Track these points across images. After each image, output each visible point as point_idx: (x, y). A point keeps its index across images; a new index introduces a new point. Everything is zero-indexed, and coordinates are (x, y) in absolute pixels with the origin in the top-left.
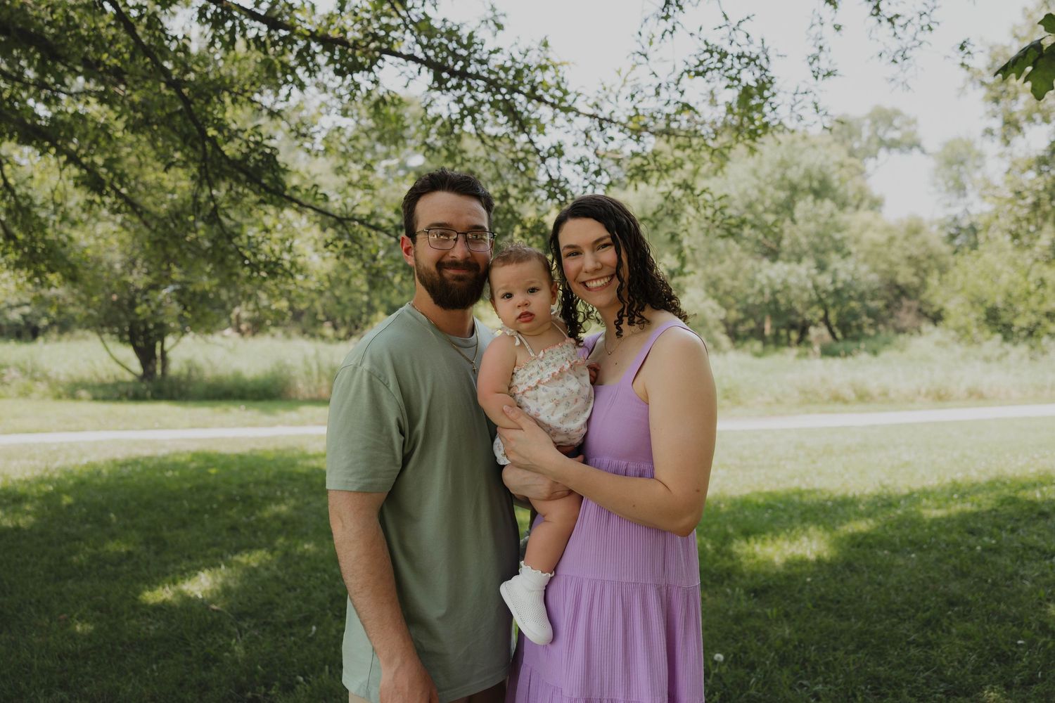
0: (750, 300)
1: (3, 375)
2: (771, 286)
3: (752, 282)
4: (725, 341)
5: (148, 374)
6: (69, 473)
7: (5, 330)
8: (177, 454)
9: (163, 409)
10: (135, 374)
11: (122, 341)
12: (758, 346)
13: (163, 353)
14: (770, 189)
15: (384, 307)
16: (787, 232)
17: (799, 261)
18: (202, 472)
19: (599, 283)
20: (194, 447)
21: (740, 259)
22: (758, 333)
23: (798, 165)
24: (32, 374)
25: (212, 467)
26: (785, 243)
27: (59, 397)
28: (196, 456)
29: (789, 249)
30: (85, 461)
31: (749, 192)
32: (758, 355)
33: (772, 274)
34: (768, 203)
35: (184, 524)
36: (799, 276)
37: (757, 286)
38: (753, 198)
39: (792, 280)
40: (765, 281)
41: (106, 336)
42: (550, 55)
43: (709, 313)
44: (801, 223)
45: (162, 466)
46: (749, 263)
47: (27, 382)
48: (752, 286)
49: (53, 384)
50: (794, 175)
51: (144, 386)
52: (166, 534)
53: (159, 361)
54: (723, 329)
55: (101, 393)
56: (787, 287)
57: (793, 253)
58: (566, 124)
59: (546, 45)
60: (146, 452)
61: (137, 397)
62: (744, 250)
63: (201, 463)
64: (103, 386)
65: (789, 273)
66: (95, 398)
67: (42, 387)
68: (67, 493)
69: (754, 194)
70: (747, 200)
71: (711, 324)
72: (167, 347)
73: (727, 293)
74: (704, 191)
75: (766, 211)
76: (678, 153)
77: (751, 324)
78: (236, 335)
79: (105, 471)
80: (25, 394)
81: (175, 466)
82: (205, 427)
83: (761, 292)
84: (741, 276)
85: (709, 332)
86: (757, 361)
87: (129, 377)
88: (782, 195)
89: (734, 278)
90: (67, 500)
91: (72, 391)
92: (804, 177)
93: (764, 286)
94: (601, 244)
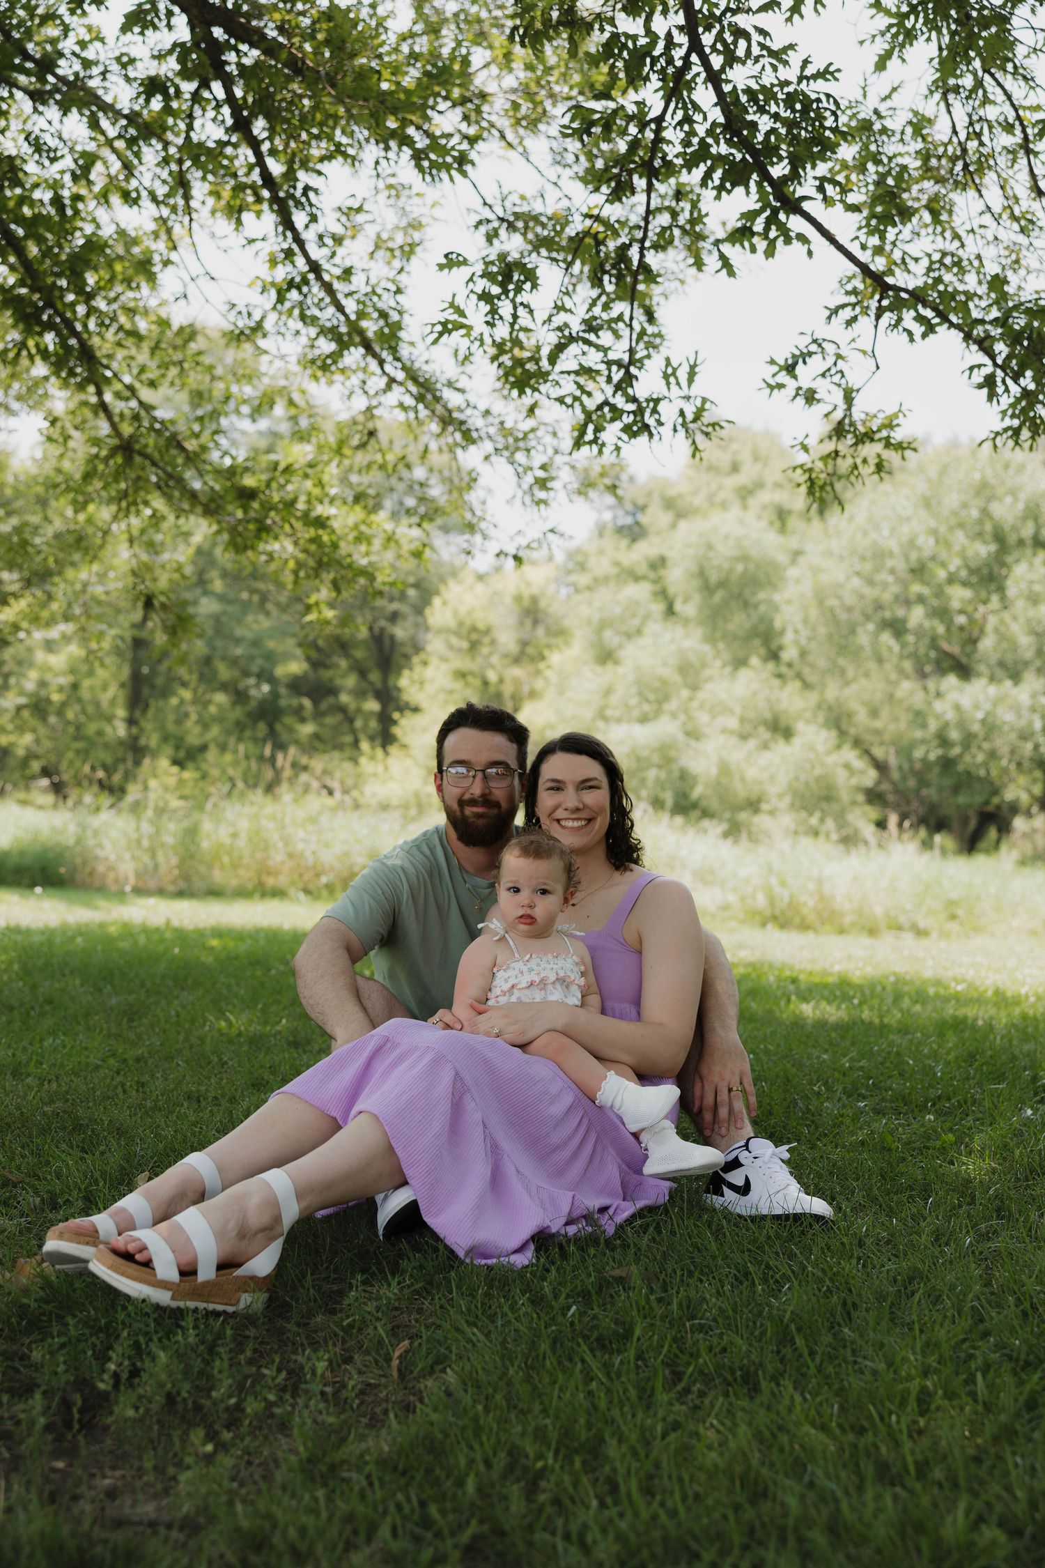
0: (918, 754)
2: (961, 724)
3: (919, 718)
14: (960, 538)
16: (992, 621)
17: (1016, 677)
19: (576, 824)
23: (1013, 493)
26: (987, 644)
29: (994, 658)
31: (920, 541)
33: (966, 702)
34: (955, 564)
36: (1017, 708)
37: (933, 726)
38: (927, 553)
39: (1006, 716)
40: (950, 716)
43: (841, 776)
44: (1020, 604)
48: (923, 725)
50: (1006, 511)
56: (990, 727)
57: (1002, 664)
62: (907, 653)
65: (997, 702)
69: (927, 544)
70: (914, 556)
71: (845, 796)
75: (951, 580)
85: (842, 811)
88: (983, 550)
92: (1025, 519)
93: (947, 724)
94: (586, 785)
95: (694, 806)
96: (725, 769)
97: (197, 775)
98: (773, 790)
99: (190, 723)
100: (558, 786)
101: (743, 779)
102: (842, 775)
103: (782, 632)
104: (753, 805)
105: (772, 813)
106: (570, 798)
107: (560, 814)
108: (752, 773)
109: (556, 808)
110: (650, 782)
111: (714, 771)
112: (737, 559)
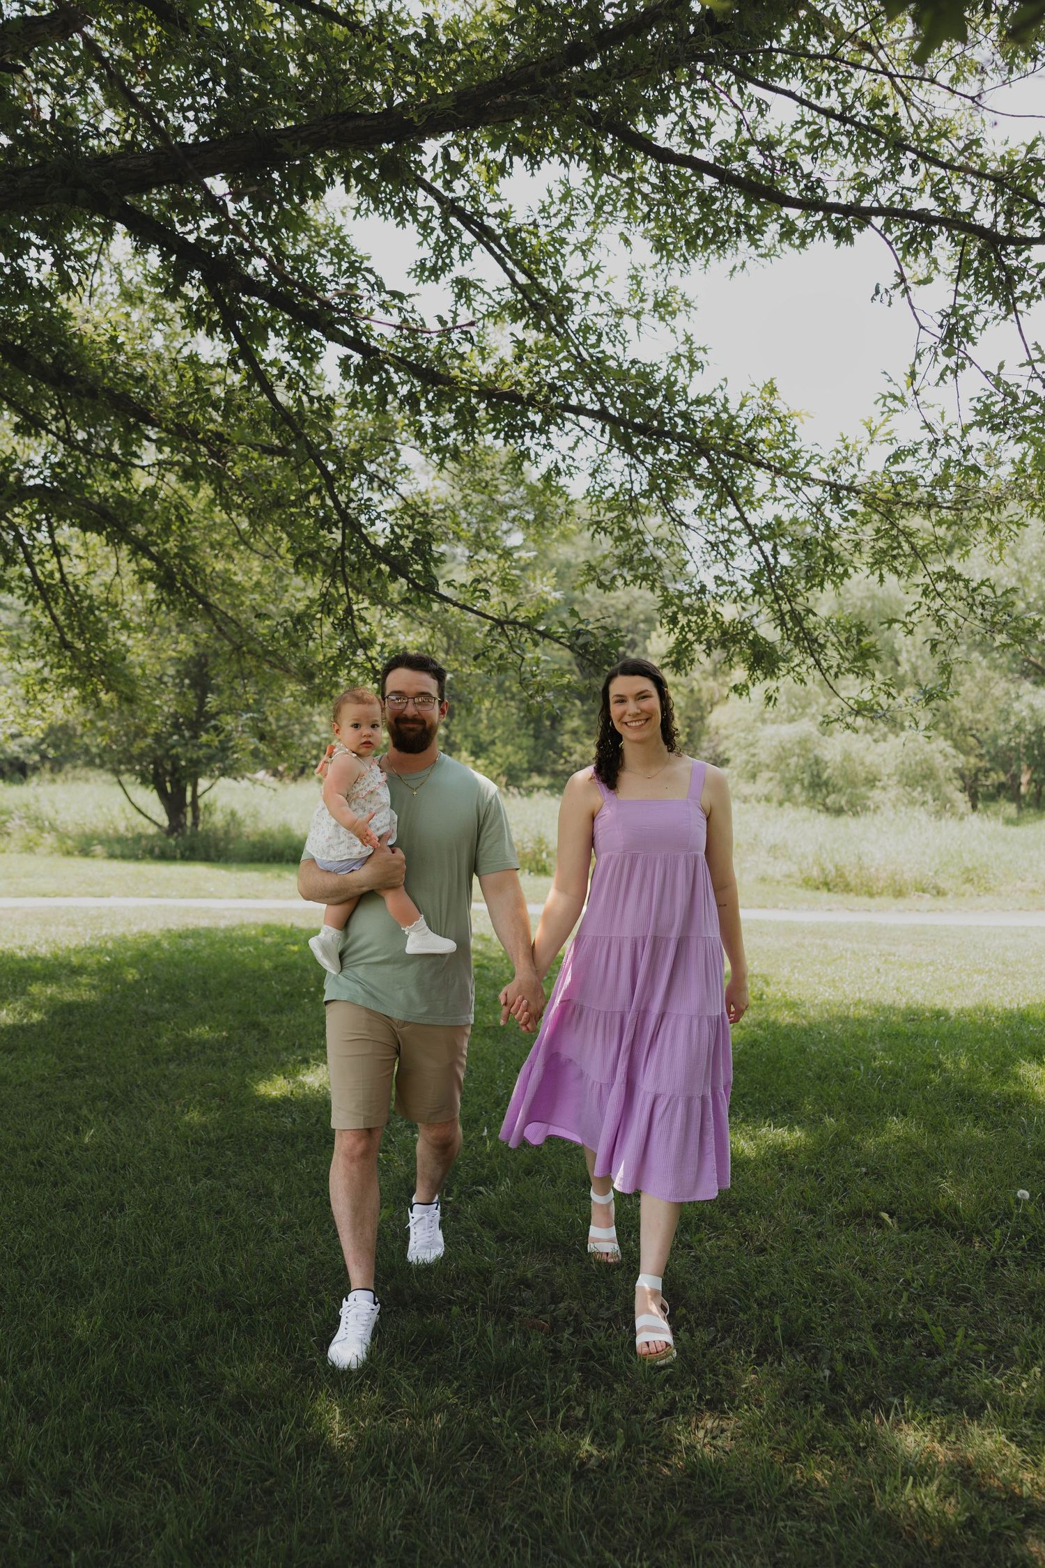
0: (1002, 742)
1: (4, 822)
2: (1036, 720)
3: (1005, 715)
4: (962, 800)
5: (176, 825)
6: (122, 942)
7: (6, 768)
8: (242, 926)
9: (198, 871)
10: (160, 826)
11: (144, 782)
12: (1011, 809)
13: (195, 797)
15: (468, 744)
18: (279, 950)
19: (638, 724)
20: (263, 919)
21: (988, 680)
22: (1008, 791)
24: (38, 823)
25: (294, 944)
27: (68, 853)
28: (268, 929)
30: (135, 929)
32: (1009, 821)
33: (1039, 703)
35: (279, 1010)
37: (1013, 720)
40: (1026, 713)
41: (126, 778)
42: (775, 404)
43: (939, 760)
45: (230, 939)
46: (1000, 687)
47: (32, 832)
48: (1006, 720)
49: (62, 836)
51: (172, 841)
52: (263, 1019)
53: (189, 810)
54: (959, 783)
55: (118, 849)
58: (790, 495)
59: (773, 391)
60: (204, 923)
61: (164, 856)
62: (994, 666)
63: (276, 938)
64: (120, 840)
66: (112, 856)
67: (49, 839)
68: (130, 965)
71: (941, 774)
72: (200, 790)
73: (963, 730)
74: (983, 583)
76: (941, 531)
77: (999, 777)
78: (271, 781)
79: (165, 944)
80: (30, 848)
81: (245, 941)
82: (257, 897)
83: (1018, 728)
84: (988, 705)
85: (939, 786)
86: (1013, 830)
87: (152, 830)
89: (977, 708)
90: (131, 975)
91: (84, 847)
93: (1024, 719)
94: (642, 696)
95: (826, 784)
96: (847, 757)
97: (487, 762)
98: (886, 771)
99: (482, 726)
100: (622, 700)
101: (862, 764)
102: (939, 758)
103: (900, 651)
104: (871, 781)
105: (884, 788)
106: (631, 707)
107: (626, 719)
108: (869, 759)
109: (624, 714)
110: (792, 767)
111: (839, 759)
112: (868, 598)
